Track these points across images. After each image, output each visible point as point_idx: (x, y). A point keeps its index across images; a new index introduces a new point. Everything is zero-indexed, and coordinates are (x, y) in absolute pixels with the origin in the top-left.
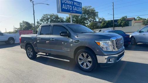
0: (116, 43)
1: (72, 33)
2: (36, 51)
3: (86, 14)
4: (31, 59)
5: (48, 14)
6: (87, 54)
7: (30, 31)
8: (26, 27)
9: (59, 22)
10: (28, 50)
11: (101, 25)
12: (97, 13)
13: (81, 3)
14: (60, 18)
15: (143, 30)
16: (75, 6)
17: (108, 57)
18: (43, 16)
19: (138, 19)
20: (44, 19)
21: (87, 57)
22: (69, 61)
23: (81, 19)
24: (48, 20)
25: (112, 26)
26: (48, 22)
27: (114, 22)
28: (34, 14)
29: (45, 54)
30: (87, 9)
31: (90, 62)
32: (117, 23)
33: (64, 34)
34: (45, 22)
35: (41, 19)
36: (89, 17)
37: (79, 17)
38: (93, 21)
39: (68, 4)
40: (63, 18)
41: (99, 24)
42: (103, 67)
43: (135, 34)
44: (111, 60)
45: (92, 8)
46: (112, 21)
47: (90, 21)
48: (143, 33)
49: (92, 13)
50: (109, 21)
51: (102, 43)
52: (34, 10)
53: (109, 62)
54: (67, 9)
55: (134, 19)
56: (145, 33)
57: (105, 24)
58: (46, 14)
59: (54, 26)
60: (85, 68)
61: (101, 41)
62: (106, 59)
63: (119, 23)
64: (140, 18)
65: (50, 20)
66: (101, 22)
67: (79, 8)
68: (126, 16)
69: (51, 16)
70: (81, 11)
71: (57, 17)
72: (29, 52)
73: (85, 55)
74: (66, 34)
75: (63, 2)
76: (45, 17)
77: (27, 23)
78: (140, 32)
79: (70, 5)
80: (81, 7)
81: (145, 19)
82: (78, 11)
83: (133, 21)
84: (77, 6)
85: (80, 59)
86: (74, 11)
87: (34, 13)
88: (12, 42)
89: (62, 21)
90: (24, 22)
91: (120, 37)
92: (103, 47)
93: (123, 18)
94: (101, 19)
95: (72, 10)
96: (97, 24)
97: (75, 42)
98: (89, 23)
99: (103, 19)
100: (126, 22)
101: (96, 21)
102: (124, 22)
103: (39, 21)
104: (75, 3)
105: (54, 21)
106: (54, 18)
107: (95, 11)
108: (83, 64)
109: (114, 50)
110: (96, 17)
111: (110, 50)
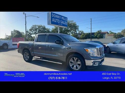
0: (100, 51)
1: (65, 42)
2: (32, 55)
3: (69, 27)
4: (27, 61)
5: (37, 25)
6: (77, 58)
7: (21, 38)
8: (16, 35)
9: (45, 32)
10: (25, 54)
11: (81, 36)
12: (78, 26)
13: (67, 18)
14: (47, 29)
15: (116, 42)
16: (62, 20)
17: (94, 61)
18: (32, 27)
19: (110, 33)
20: (33, 29)
21: (77, 61)
22: (61, 64)
23: (65, 31)
24: (36, 30)
25: (89, 38)
26: (36, 31)
27: (92, 34)
28: (26, 25)
29: (40, 58)
30: (70, 23)
31: (79, 64)
32: (94, 35)
33: (58, 42)
34: (34, 32)
35: (30, 29)
36: (71, 30)
37: (63, 29)
38: (75, 32)
39: (57, 18)
40: (50, 29)
41: (79, 36)
42: (90, 69)
43: (110, 45)
44: (96, 64)
45: (74, 22)
46: (90, 33)
47: (72, 33)
48: (116, 44)
49: (73, 26)
50: (87, 34)
51: (89, 50)
52: (26, 21)
53: (94, 65)
54: (55, 22)
55: (108, 33)
56: (118, 44)
57: (84, 36)
58: (35, 25)
59: (49, 35)
60: (75, 69)
61: (89, 48)
62: (92, 62)
63: (95, 35)
64: (111, 32)
65: (38, 30)
66: (81, 34)
67: (65, 22)
68: (101, 30)
69: (39, 27)
70: (67, 24)
71: (44, 28)
72: (25, 56)
73: (75, 59)
74: (61, 42)
75: (53, 16)
76: (34, 27)
77: (18, 32)
78: (114, 43)
79: (58, 19)
80: (67, 21)
81: (116, 34)
82: (64, 24)
83: (106, 35)
84: (63, 20)
85: (71, 62)
86: (62, 24)
87: (26, 23)
88: (5, 47)
89: (49, 32)
90: (15, 31)
91: (102, 46)
92: (90, 53)
93: (99, 31)
94: (80, 31)
95: (60, 23)
96: (78, 35)
97: (67, 49)
98: (71, 34)
99: (83, 31)
100: (101, 35)
101: (76, 33)
102: (99, 35)
103: (28, 30)
104: (62, 18)
105: (42, 31)
106: (42, 29)
107: (76, 24)
108: (73, 66)
109: (98, 56)
110: (77, 30)
111: (95, 56)
